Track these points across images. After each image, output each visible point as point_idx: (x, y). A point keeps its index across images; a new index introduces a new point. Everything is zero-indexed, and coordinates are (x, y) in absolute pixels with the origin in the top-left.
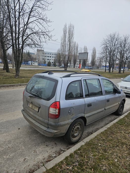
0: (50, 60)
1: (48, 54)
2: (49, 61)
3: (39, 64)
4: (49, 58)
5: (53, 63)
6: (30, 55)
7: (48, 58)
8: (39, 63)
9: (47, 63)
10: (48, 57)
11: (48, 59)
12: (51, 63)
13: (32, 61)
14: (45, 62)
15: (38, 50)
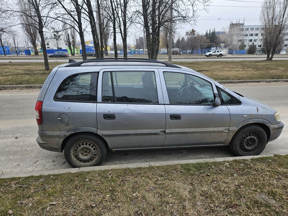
0: (255, 41)
1: (252, 29)
2: (253, 43)
3: (231, 52)
4: (253, 38)
5: (260, 46)
6: (217, 35)
7: (251, 38)
8: (230, 49)
9: (247, 48)
10: (252, 35)
11: (251, 40)
12: (257, 47)
13: (216, 47)
14: (243, 47)
15: (232, 24)
